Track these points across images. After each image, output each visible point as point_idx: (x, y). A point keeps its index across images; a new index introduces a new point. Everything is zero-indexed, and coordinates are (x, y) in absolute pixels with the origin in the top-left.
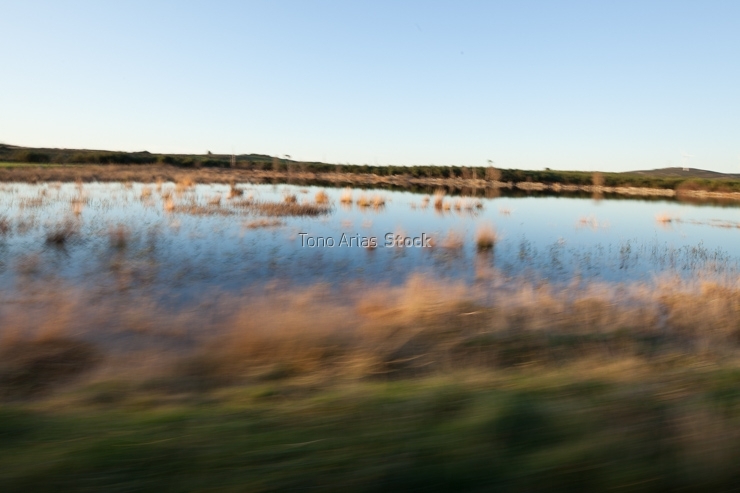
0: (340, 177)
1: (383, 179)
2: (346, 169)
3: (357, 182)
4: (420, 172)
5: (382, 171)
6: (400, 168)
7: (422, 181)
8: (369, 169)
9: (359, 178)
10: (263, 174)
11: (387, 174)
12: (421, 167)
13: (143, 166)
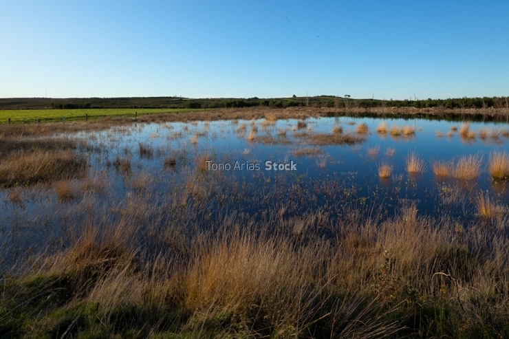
0: (385, 110)
1: (421, 110)
2: (390, 104)
3: (399, 114)
4: (454, 103)
5: (419, 104)
6: (435, 101)
7: (456, 111)
8: (409, 103)
9: (401, 110)
10: (328, 110)
11: (424, 106)
12: (453, 99)
13: (251, 108)
